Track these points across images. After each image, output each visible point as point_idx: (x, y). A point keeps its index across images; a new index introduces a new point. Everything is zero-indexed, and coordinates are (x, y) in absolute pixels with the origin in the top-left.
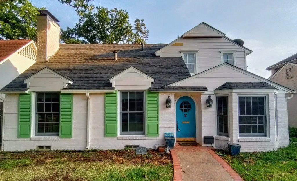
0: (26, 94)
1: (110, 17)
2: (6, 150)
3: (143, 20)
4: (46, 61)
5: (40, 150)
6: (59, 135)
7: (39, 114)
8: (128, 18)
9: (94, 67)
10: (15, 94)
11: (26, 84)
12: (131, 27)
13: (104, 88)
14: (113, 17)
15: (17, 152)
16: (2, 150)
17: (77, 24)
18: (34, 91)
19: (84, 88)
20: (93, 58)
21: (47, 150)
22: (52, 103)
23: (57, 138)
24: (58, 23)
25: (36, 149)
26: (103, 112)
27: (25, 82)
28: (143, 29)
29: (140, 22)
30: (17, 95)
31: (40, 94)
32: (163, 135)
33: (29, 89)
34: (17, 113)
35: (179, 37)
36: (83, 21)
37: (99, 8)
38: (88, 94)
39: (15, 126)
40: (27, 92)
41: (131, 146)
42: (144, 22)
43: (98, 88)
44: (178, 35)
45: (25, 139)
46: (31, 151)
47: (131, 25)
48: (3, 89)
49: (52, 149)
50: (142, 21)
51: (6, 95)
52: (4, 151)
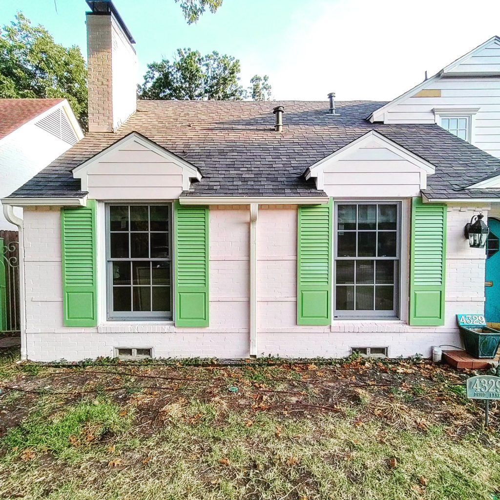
0: (80, 207)
1: (203, 69)
2: (34, 359)
3: (268, 78)
4: (113, 132)
5: (124, 358)
6: (171, 319)
7: (115, 263)
8: (239, 71)
9: (235, 144)
10: (51, 208)
11: (78, 181)
12: (241, 92)
13: (294, 191)
14: (210, 70)
15: (64, 366)
16: (24, 358)
17: (139, 86)
18: (99, 201)
19: (240, 191)
20: (221, 126)
21: (143, 357)
22: (149, 232)
23: (168, 327)
24: (133, 44)
25: (112, 357)
26: (294, 258)
27: (76, 174)
28: (266, 97)
29: (261, 82)
30: (55, 211)
31: (116, 209)
32: (455, 320)
33: (86, 193)
34: (58, 259)
35: (428, 77)
36: (152, 78)
37: (183, 52)
38: (254, 208)
39: (54, 294)
40: (83, 202)
41: (364, 350)
42: (269, 82)
43: (277, 192)
44: (426, 72)
45: (83, 330)
46: (100, 362)
47: (242, 89)
48: (15, 194)
49: (156, 355)
50: (266, 79)
51: (24, 211)
52: (29, 361)
